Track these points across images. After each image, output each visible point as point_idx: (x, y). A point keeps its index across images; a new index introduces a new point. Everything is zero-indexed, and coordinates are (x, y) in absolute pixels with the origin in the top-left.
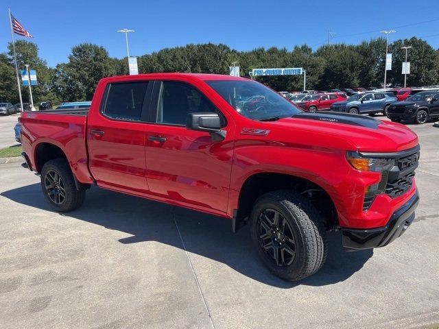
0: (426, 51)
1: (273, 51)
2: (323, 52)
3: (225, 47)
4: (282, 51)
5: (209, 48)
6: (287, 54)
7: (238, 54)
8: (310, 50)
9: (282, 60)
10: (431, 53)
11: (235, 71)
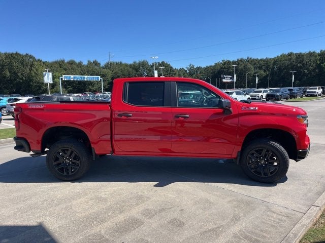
0: (170, 70)
1: (72, 63)
2: (109, 66)
3: (31, 57)
4: (79, 63)
5: (16, 56)
6: (83, 66)
7: (44, 63)
8: (100, 64)
9: (79, 70)
10: (173, 71)
11: (48, 76)
